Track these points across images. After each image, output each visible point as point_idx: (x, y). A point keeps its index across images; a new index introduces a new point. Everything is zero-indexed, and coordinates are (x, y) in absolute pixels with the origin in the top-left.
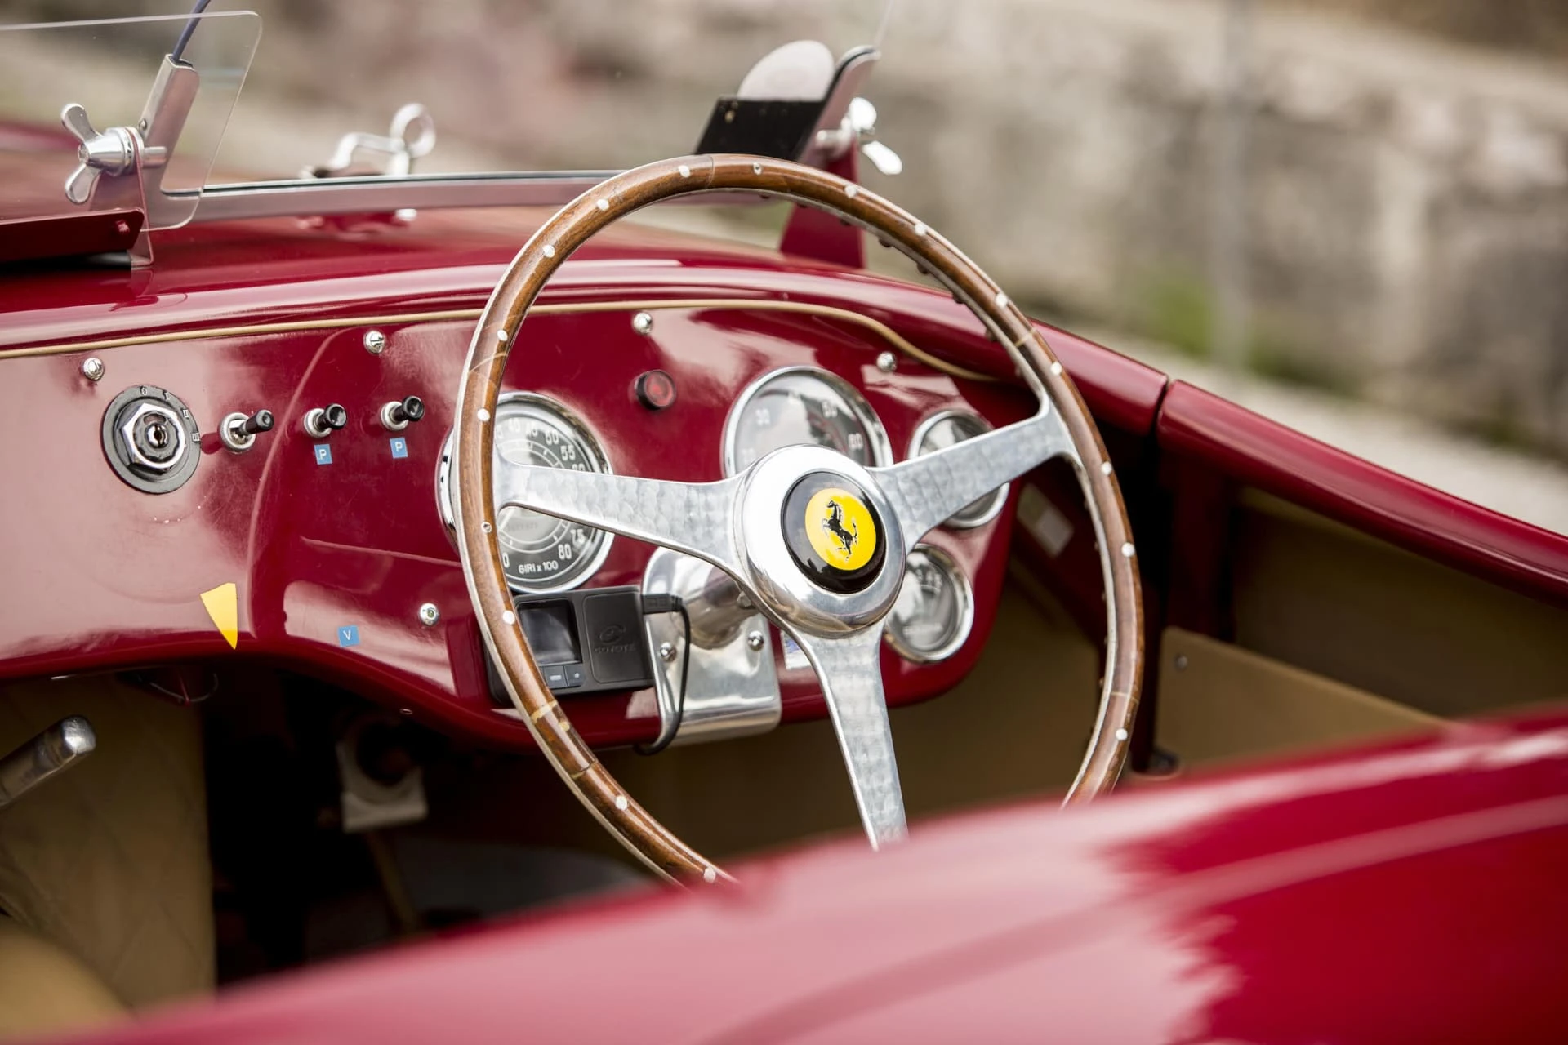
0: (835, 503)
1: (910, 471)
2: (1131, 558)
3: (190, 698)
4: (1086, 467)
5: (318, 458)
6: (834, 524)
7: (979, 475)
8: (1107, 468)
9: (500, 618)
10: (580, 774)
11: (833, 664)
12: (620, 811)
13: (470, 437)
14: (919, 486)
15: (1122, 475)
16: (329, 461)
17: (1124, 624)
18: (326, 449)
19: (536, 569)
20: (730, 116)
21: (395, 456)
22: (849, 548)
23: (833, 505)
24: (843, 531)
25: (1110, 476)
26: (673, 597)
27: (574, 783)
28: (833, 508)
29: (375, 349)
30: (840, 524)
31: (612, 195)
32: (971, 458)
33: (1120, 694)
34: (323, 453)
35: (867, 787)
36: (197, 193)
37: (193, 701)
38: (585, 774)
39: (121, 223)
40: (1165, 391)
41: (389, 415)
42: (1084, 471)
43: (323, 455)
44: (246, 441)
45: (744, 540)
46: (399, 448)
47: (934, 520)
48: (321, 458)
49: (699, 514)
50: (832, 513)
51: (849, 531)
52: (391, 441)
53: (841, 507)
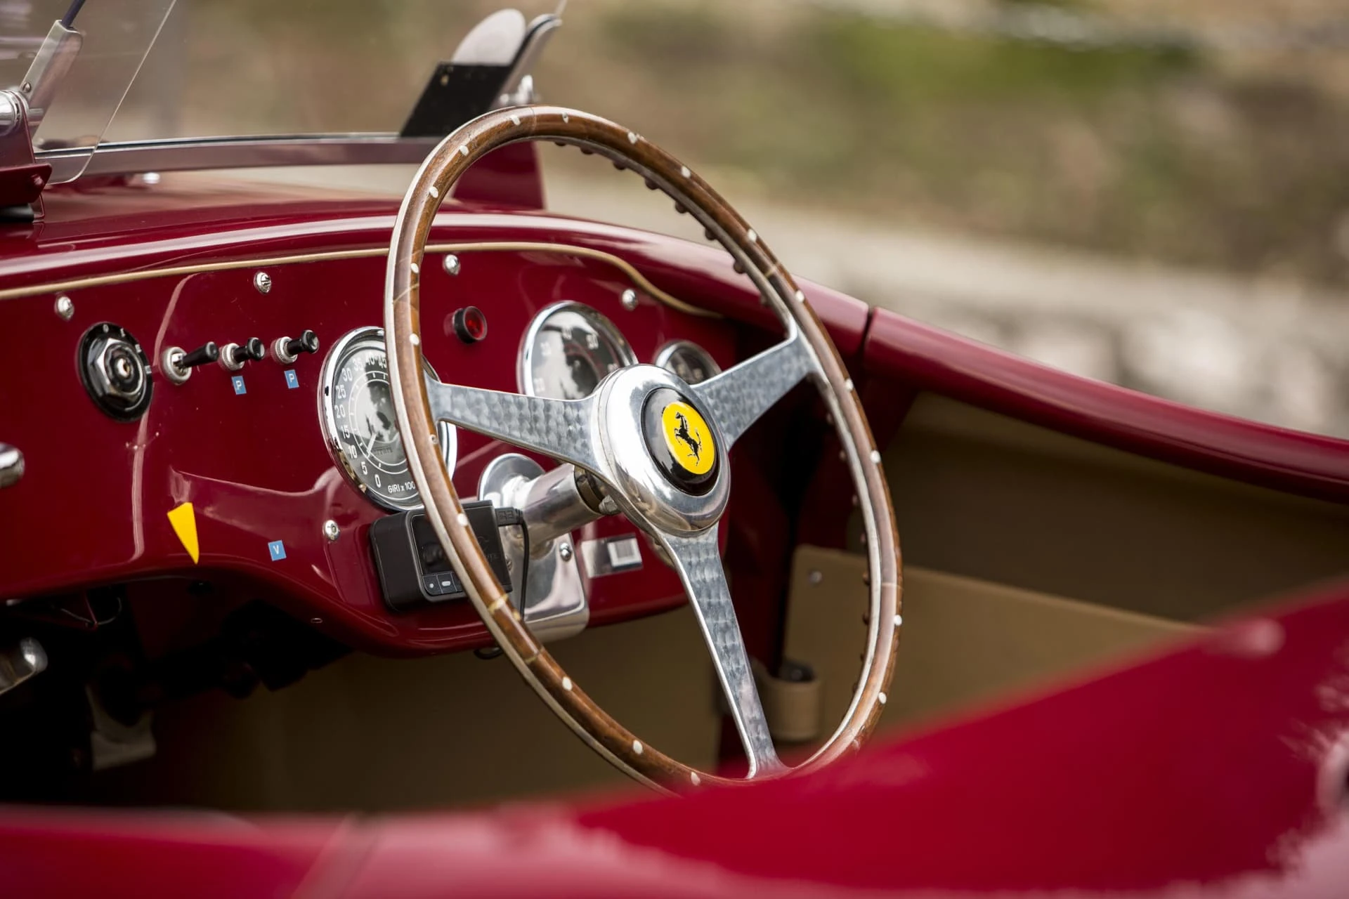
0: (681, 414)
1: (713, 388)
2: (877, 464)
3: (98, 621)
4: (832, 383)
5: (236, 389)
6: (683, 433)
7: (760, 391)
8: (849, 385)
9: (455, 521)
10: (533, 659)
11: (689, 560)
12: (566, 691)
13: (406, 359)
14: (722, 402)
15: (860, 390)
16: (244, 392)
17: (882, 524)
18: (241, 380)
19: (401, 489)
20: (445, 80)
21: (290, 387)
22: (697, 455)
23: (679, 416)
24: (690, 439)
25: (852, 392)
26: (516, 510)
27: (528, 669)
28: (680, 419)
29: (264, 288)
30: (688, 433)
31: (467, 141)
32: (752, 376)
33: (888, 585)
34: (239, 384)
35: (729, 669)
36: (92, 150)
37: (100, 623)
38: (537, 659)
39: (37, 177)
40: (870, 318)
41: (284, 348)
42: (830, 387)
43: (239, 385)
44: (184, 374)
45: (611, 448)
46: (291, 378)
47: (737, 432)
48: (238, 389)
49: (575, 427)
50: (680, 424)
51: (695, 440)
52: (286, 372)
53: (685, 418)
